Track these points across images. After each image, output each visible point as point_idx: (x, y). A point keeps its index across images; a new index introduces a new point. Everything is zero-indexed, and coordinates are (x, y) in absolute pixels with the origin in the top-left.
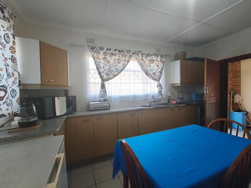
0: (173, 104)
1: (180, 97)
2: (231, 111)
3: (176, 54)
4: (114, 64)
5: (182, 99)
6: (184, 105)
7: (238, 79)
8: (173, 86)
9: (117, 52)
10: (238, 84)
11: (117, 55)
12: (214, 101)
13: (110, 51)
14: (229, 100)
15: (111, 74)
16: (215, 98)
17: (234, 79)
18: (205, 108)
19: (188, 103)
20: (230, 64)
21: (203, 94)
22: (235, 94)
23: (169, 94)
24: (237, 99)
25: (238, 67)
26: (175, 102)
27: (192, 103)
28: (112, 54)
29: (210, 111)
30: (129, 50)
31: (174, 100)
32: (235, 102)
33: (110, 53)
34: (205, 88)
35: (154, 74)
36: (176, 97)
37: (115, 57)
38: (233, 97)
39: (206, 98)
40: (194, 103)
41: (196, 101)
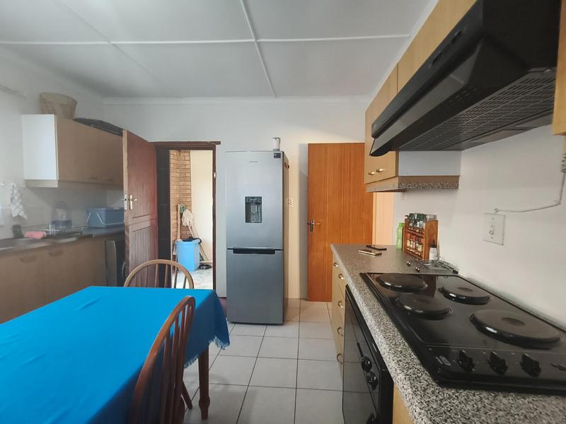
0: (35, 241)
1: (60, 219)
2: (179, 240)
3: (41, 96)
5: (68, 223)
6: (73, 239)
7: (187, 183)
8: (34, 188)
10: (188, 192)
12: (147, 224)
14: (173, 222)
16: (148, 218)
17: (182, 183)
18: (126, 241)
19: (85, 233)
20: (173, 154)
21: (122, 210)
22: (184, 209)
23: (17, 210)
24: (186, 221)
25: (188, 163)
26: (39, 235)
27: (94, 233)
29: (139, 248)
31: (38, 228)
32: (184, 224)
34: (126, 197)
36: (48, 219)
38: (181, 214)
39: (128, 219)
40: (103, 232)
41: (108, 227)
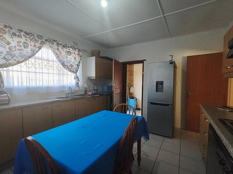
0: (89, 95)
1: (95, 89)
2: (129, 98)
3: (92, 51)
4: (17, 47)
5: (97, 90)
6: (98, 95)
7: (132, 77)
8: (90, 79)
9: (22, 34)
10: (132, 80)
11: (23, 37)
12: (119, 92)
13: (10, 30)
14: (127, 91)
15: (13, 59)
16: (119, 89)
17: (130, 77)
18: (113, 97)
19: (101, 94)
20: (128, 65)
21: (112, 86)
22: (131, 86)
23: (86, 86)
24: (131, 91)
25: (132, 69)
26: (91, 93)
27: (104, 94)
28: (14, 34)
29: (116, 99)
30: (41, 34)
31: (90, 91)
32: (130, 92)
33: (11, 32)
34: (113, 82)
35: (71, 66)
36: (92, 89)
37: (20, 39)
38: (130, 89)
39: (114, 89)
40: (105, 93)
41: (107, 92)
